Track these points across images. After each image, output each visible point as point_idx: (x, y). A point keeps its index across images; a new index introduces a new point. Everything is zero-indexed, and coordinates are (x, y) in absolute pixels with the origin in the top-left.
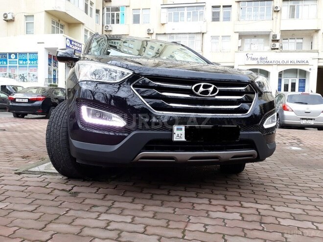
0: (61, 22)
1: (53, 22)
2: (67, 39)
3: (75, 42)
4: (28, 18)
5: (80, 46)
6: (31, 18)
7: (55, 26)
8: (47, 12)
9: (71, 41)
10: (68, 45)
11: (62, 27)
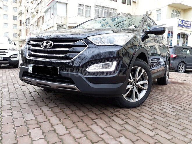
0: (179, 10)
1: (173, 11)
2: (179, 20)
3: (185, 21)
4: (158, 11)
5: (190, 23)
6: (160, 11)
7: (174, 13)
8: (169, 6)
9: (182, 21)
10: (180, 24)
11: (179, 13)
